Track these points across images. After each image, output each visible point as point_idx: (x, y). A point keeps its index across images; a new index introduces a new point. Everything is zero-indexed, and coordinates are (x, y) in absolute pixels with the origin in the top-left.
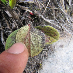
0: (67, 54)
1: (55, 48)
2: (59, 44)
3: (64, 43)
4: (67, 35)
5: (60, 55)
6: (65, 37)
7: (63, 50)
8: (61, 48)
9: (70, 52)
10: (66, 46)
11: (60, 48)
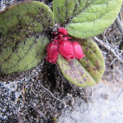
0: (112, 114)
1: (91, 95)
2: (101, 91)
3: (109, 93)
4: (117, 81)
5: (98, 113)
6: (114, 82)
7: (105, 104)
8: (104, 100)
9: (117, 113)
10: (113, 100)
11: (101, 100)
